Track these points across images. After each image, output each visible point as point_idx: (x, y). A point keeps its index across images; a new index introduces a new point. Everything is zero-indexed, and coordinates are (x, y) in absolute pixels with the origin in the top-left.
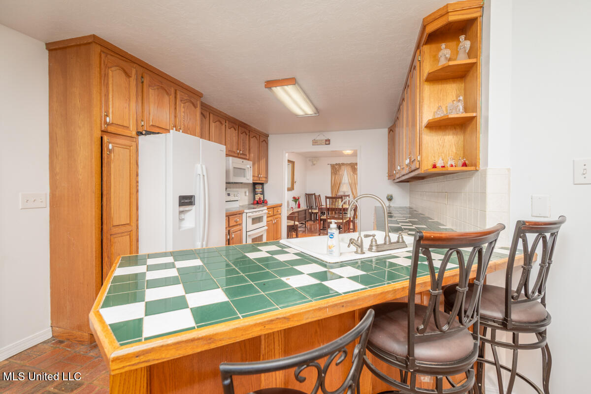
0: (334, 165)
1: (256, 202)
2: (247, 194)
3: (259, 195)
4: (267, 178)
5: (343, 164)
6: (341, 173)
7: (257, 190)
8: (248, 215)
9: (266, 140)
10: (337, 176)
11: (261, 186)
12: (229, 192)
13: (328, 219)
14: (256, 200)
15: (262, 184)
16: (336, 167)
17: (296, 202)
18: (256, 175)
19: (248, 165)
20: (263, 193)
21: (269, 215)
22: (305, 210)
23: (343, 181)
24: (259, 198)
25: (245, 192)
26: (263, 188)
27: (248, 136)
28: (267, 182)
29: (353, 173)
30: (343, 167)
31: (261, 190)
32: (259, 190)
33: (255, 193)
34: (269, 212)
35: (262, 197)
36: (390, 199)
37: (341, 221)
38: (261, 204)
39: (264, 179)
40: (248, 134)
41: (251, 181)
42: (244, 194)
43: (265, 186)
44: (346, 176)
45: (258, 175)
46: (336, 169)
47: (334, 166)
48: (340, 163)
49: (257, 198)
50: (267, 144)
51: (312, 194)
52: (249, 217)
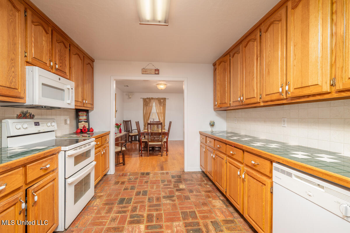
0: (146, 98)
1: (79, 131)
2: (68, 122)
3: (83, 123)
4: (92, 104)
5: (152, 98)
6: (151, 105)
7: (81, 118)
8: (68, 153)
9: (91, 63)
10: (148, 107)
11: (85, 113)
12: (37, 121)
13: (150, 142)
14: (80, 128)
15: (87, 111)
16: (147, 100)
17: (118, 128)
18: (80, 100)
19: (68, 85)
20: (87, 121)
21: (97, 146)
22: (126, 135)
23: (152, 111)
24: (83, 126)
25: (66, 121)
26: (87, 116)
27: (68, 50)
28: (92, 109)
29: (160, 105)
30: (152, 101)
31: (85, 117)
32: (83, 117)
33: (78, 121)
34: (97, 143)
35: (86, 125)
36: (212, 125)
37: (160, 143)
38: (85, 133)
39: (89, 106)
40: (69, 48)
41: (73, 106)
42: (63, 122)
43: (91, 114)
44: (155, 108)
45: (83, 100)
46: (147, 102)
47: (145, 100)
48: (150, 97)
49: (81, 126)
50: (93, 68)
51: (128, 121)
52: (70, 156)
